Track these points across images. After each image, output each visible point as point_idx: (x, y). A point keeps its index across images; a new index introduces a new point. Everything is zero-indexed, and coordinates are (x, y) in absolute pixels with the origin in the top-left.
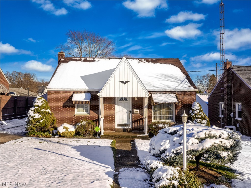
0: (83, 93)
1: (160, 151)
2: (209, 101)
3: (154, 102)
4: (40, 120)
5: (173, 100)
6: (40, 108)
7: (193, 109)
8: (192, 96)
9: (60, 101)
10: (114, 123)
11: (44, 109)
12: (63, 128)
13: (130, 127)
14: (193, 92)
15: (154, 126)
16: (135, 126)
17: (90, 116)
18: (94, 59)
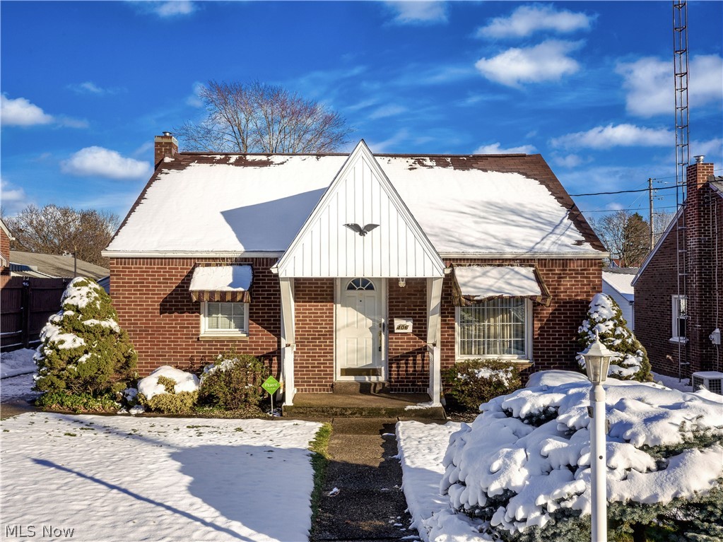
0: (227, 265)
1: (486, 494)
2: (636, 291)
3: (463, 294)
4: (80, 357)
5: (526, 286)
6: (81, 316)
7: (594, 319)
8: (587, 274)
9: (151, 290)
10: (330, 364)
11: (94, 317)
12: (156, 381)
13: (382, 378)
14: (592, 260)
15: (462, 375)
16: (398, 374)
17: (251, 342)
18: (270, 158)
